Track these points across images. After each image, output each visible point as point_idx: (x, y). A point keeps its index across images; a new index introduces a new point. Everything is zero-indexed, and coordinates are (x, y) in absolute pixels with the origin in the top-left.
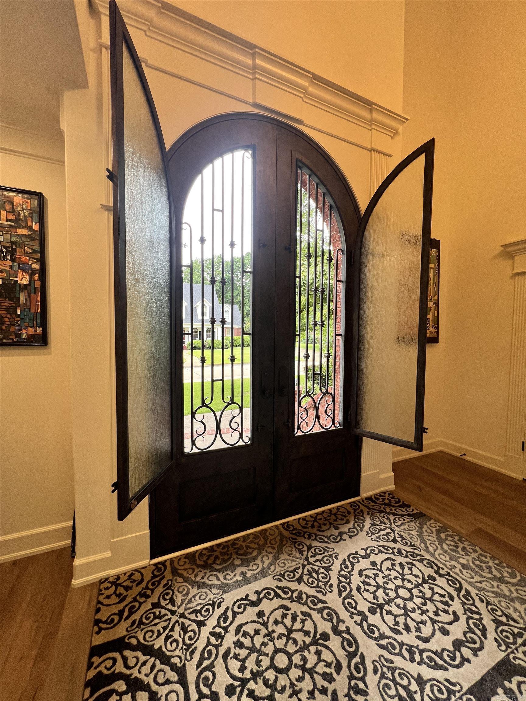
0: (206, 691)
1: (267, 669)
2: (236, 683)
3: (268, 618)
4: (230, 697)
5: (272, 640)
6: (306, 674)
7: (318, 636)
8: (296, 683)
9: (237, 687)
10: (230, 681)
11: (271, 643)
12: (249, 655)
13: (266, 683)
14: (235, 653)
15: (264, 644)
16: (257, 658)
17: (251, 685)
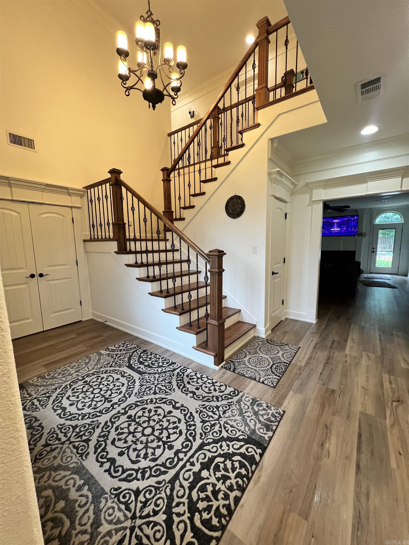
0: (176, 459)
1: (154, 436)
2: (166, 446)
3: (123, 448)
4: (174, 446)
5: (138, 440)
6: (151, 419)
7: (130, 420)
8: (156, 421)
9: (168, 445)
10: (167, 450)
11: (140, 440)
12: (150, 448)
13: (161, 434)
14: (151, 456)
15: (142, 442)
16: (151, 442)
17: (164, 439)
